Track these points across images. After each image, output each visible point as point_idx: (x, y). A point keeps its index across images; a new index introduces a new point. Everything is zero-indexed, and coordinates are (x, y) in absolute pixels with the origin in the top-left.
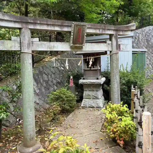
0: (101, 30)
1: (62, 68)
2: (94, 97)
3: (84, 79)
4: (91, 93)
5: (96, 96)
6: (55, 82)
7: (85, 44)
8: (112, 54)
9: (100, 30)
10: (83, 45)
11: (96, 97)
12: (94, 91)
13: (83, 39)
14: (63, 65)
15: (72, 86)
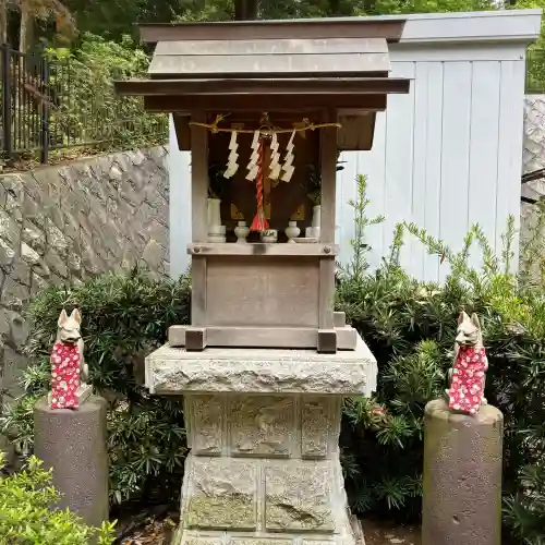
1: (26, 250)
2: (285, 516)
4: (253, 478)
5: (305, 507)
11: (305, 516)
12: (286, 458)
14: (39, 231)
15: (72, 408)
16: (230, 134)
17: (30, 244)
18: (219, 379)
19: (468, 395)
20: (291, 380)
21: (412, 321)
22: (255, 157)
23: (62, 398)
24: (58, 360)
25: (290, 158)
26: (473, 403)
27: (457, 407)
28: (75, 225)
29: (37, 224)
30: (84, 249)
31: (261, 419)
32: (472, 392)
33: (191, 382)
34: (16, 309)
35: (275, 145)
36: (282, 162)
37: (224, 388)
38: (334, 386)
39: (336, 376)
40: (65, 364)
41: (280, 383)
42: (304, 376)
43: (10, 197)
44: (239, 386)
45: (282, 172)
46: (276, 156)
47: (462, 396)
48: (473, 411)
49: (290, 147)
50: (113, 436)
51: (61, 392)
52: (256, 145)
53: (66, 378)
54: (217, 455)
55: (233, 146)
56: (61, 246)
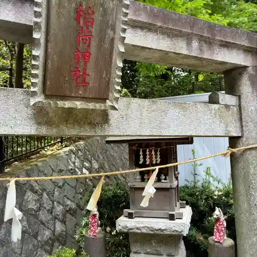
0: (195, 44)
1: (84, 171)
3: (130, 216)
6: (59, 209)
7: (117, 99)
8: (246, 150)
9: (189, 44)
10: (108, 103)
12: (161, 255)
13: (109, 73)
14: (89, 163)
15: (95, 236)
16: (140, 150)
17: (85, 168)
18: (138, 228)
19: (220, 236)
20: (160, 229)
21: (212, 204)
22: (148, 157)
23: (92, 233)
24: (91, 220)
25: (159, 156)
26: (221, 239)
27: (216, 240)
28: (101, 158)
29: (88, 160)
30: (105, 167)
31: (153, 241)
32: (221, 235)
33: (130, 229)
34: (81, 194)
35: (153, 153)
36: (156, 158)
37: (139, 231)
38: (173, 232)
39: (174, 229)
40: (93, 222)
41: (157, 230)
42: (164, 228)
43: (79, 152)
44: (144, 231)
45: (156, 161)
46: (154, 156)
47: (218, 236)
48: (221, 242)
49: (158, 153)
50: (110, 243)
51: (92, 230)
52: (148, 153)
53: (93, 226)
54: (140, 253)
55: (141, 153)
56: (96, 167)
